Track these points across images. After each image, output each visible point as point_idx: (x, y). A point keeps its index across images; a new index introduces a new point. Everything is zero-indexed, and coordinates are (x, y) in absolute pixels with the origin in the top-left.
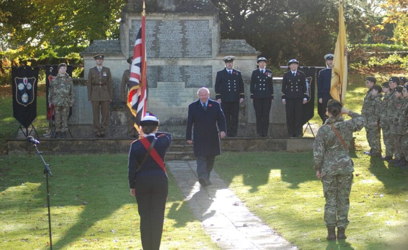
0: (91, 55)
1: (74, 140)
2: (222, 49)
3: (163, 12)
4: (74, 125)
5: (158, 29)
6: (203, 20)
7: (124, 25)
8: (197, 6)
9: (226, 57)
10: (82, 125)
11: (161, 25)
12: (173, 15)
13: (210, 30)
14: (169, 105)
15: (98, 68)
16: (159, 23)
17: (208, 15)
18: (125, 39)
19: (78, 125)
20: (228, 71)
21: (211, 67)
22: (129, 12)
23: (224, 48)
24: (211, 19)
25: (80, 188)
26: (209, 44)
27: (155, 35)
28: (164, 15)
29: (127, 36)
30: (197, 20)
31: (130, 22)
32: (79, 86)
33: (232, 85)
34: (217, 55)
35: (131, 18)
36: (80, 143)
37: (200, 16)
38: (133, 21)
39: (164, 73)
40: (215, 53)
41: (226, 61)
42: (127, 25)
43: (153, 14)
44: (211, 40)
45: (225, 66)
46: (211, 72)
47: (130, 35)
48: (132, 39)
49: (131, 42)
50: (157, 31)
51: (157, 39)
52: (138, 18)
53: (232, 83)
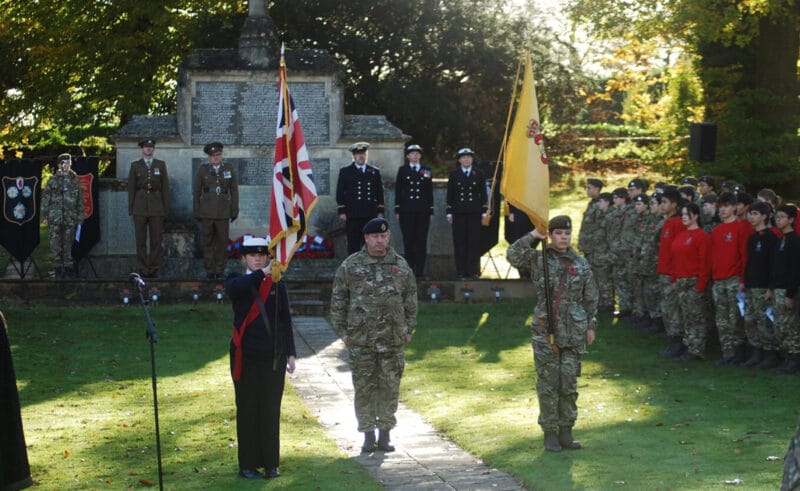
0: (133, 140)
1: (102, 282)
2: (347, 132)
3: (249, 69)
4: (101, 257)
5: (241, 98)
6: (313, 83)
7: (184, 90)
8: (305, 59)
9: (356, 145)
10: (112, 256)
11: (245, 91)
12: (265, 75)
13: (327, 100)
14: (257, 224)
15: (146, 161)
16: (242, 86)
17: (323, 75)
18: (185, 114)
19: (106, 256)
20: (358, 167)
21: (327, 160)
22: (192, 69)
23: (349, 128)
24: (328, 81)
25: (114, 361)
26: (325, 122)
27: (234, 107)
28: (249, 73)
29: (189, 109)
30: (307, 83)
31: (193, 84)
32: (109, 191)
33: (364, 191)
34: (338, 142)
35: (195, 80)
36: (111, 286)
37: (309, 75)
38: (198, 83)
39: (250, 171)
40: (334, 137)
41: (355, 151)
42: (189, 90)
43: (232, 72)
44: (327, 116)
45: (352, 159)
46: (328, 170)
47: (194, 107)
48: (197, 113)
49: (195, 119)
50: (239, 100)
51: (239, 114)
52: (208, 79)
53: (364, 187)
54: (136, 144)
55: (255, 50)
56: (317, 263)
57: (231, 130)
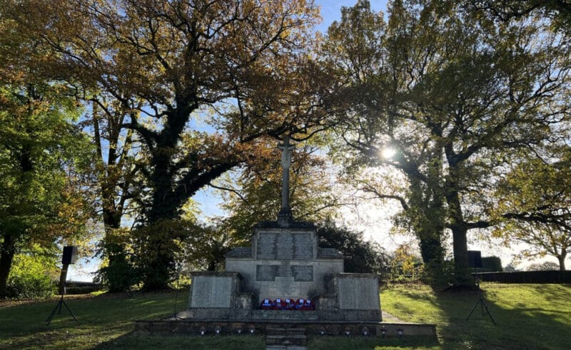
0: (233, 257)
3: (281, 228)
6: (307, 234)
11: (279, 237)
12: (287, 230)
13: (312, 241)
14: (283, 294)
16: (278, 235)
17: (310, 231)
18: (254, 246)
21: (312, 266)
22: (258, 228)
23: (320, 253)
26: (311, 250)
27: (274, 244)
28: (281, 230)
29: (256, 244)
30: (303, 234)
31: (258, 234)
34: (316, 258)
37: (304, 231)
38: (260, 233)
39: (280, 270)
40: (315, 256)
42: (257, 236)
43: (274, 229)
44: (312, 247)
46: (312, 271)
47: (258, 244)
48: (260, 246)
49: (258, 248)
50: (276, 241)
51: (276, 246)
52: (264, 232)
55: (283, 221)
56: (307, 313)
57: (273, 253)
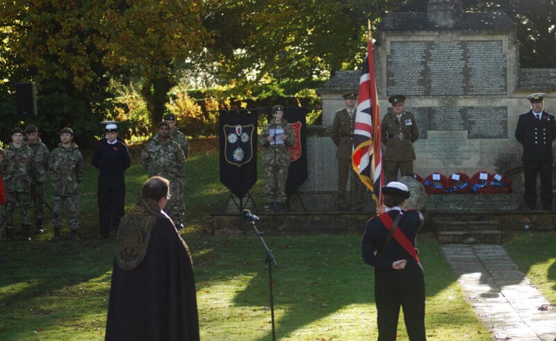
0: (337, 92)
1: (308, 215)
2: (522, 83)
3: (435, 30)
4: (309, 193)
5: (429, 55)
6: (493, 41)
7: (380, 49)
8: (485, 20)
9: (532, 95)
10: (319, 193)
11: (433, 49)
12: (450, 35)
13: (504, 56)
14: (445, 164)
15: (349, 111)
16: (430, 45)
17: (501, 34)
18: (380, 69)
19: (313, 193)
20: (535, 114)
21: (505, 108)
22: (386, 30)
23: (524, 80)
24: (505, 39)
25: (317, 283)
26: (503, 75)
27: (423, 63)
28: (437, 33)
29: (384, 65)
30: (485, 41)
31: (388, 43)
32: (315, 137)
33: (540, 135)
34: (515, 92)
35: (389, 39)
36: (317, 218)
37: (489, 34)
38: (392, 43)
39: (438, 118)
40: (511, 88)
41: (533, 100)
42: (384, 49)
43: (422, 33)
44: (505, 69)
45: (527, 107)
46: (506, 116)
47: (389, 64)
48: (392, 68)
49: (389, 74)
50: (427, 57)
51: (427, 69)
52: (400, 39)
53: (540, 132)
54: (340, 96)
55: (441, 14)
56: (497, 198)
57: (420, 82)
